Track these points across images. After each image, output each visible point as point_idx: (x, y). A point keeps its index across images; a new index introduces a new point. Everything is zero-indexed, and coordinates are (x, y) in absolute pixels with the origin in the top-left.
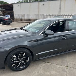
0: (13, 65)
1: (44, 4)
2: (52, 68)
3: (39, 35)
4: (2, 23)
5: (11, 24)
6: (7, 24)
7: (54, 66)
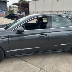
2: (23, 67)
3: (12, 31)
4: (15, 19)
7: (28, 65)
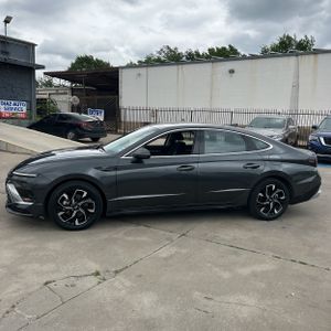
0: (60, 214)
1: (232, 72)
4: (71, 134)
5: (101, 139)
6: (89, 139)
